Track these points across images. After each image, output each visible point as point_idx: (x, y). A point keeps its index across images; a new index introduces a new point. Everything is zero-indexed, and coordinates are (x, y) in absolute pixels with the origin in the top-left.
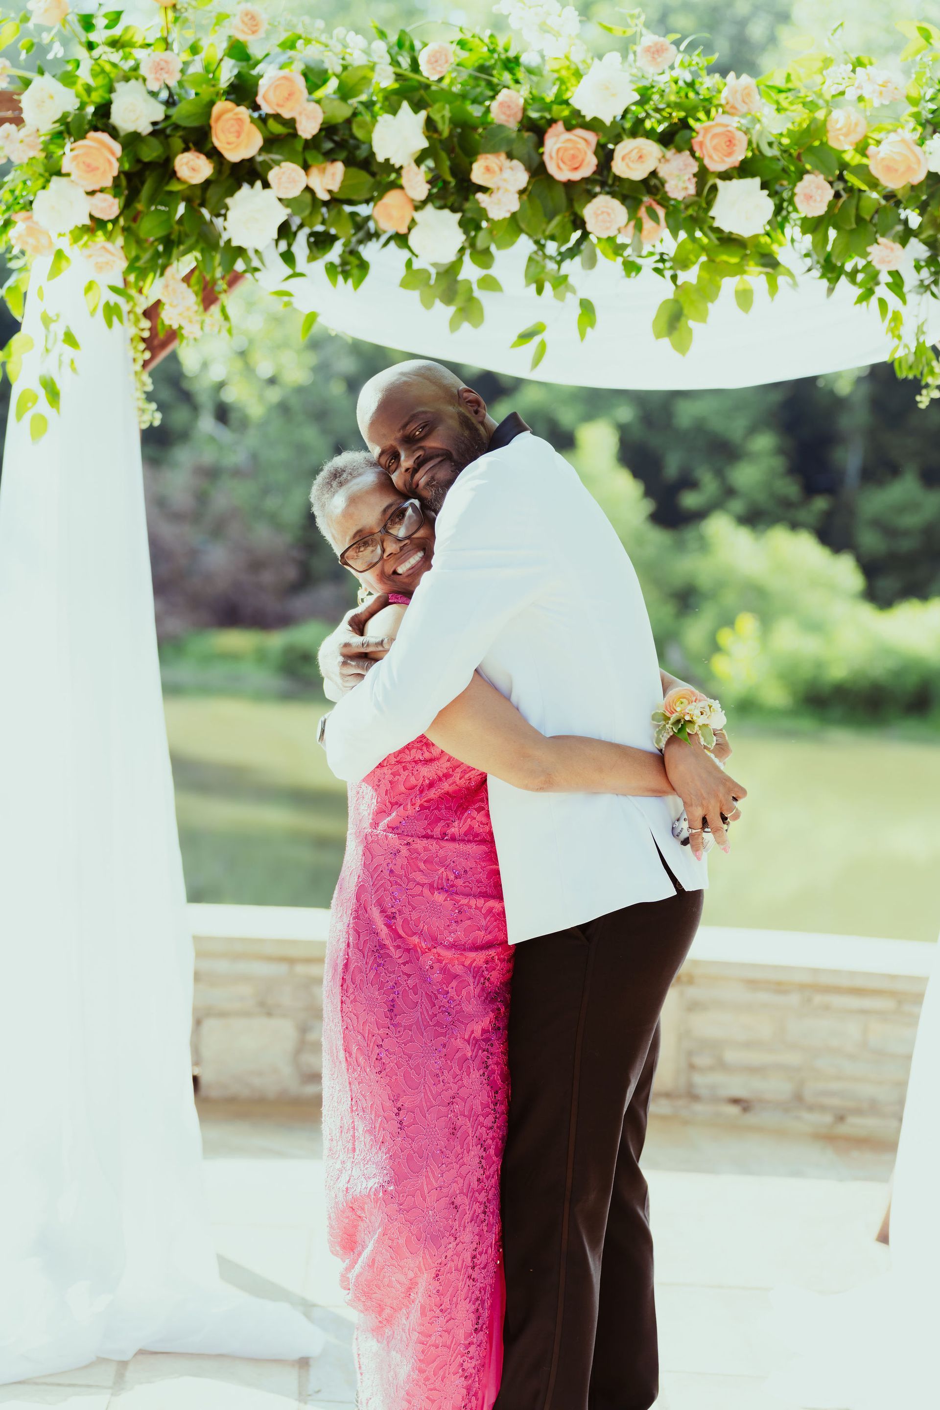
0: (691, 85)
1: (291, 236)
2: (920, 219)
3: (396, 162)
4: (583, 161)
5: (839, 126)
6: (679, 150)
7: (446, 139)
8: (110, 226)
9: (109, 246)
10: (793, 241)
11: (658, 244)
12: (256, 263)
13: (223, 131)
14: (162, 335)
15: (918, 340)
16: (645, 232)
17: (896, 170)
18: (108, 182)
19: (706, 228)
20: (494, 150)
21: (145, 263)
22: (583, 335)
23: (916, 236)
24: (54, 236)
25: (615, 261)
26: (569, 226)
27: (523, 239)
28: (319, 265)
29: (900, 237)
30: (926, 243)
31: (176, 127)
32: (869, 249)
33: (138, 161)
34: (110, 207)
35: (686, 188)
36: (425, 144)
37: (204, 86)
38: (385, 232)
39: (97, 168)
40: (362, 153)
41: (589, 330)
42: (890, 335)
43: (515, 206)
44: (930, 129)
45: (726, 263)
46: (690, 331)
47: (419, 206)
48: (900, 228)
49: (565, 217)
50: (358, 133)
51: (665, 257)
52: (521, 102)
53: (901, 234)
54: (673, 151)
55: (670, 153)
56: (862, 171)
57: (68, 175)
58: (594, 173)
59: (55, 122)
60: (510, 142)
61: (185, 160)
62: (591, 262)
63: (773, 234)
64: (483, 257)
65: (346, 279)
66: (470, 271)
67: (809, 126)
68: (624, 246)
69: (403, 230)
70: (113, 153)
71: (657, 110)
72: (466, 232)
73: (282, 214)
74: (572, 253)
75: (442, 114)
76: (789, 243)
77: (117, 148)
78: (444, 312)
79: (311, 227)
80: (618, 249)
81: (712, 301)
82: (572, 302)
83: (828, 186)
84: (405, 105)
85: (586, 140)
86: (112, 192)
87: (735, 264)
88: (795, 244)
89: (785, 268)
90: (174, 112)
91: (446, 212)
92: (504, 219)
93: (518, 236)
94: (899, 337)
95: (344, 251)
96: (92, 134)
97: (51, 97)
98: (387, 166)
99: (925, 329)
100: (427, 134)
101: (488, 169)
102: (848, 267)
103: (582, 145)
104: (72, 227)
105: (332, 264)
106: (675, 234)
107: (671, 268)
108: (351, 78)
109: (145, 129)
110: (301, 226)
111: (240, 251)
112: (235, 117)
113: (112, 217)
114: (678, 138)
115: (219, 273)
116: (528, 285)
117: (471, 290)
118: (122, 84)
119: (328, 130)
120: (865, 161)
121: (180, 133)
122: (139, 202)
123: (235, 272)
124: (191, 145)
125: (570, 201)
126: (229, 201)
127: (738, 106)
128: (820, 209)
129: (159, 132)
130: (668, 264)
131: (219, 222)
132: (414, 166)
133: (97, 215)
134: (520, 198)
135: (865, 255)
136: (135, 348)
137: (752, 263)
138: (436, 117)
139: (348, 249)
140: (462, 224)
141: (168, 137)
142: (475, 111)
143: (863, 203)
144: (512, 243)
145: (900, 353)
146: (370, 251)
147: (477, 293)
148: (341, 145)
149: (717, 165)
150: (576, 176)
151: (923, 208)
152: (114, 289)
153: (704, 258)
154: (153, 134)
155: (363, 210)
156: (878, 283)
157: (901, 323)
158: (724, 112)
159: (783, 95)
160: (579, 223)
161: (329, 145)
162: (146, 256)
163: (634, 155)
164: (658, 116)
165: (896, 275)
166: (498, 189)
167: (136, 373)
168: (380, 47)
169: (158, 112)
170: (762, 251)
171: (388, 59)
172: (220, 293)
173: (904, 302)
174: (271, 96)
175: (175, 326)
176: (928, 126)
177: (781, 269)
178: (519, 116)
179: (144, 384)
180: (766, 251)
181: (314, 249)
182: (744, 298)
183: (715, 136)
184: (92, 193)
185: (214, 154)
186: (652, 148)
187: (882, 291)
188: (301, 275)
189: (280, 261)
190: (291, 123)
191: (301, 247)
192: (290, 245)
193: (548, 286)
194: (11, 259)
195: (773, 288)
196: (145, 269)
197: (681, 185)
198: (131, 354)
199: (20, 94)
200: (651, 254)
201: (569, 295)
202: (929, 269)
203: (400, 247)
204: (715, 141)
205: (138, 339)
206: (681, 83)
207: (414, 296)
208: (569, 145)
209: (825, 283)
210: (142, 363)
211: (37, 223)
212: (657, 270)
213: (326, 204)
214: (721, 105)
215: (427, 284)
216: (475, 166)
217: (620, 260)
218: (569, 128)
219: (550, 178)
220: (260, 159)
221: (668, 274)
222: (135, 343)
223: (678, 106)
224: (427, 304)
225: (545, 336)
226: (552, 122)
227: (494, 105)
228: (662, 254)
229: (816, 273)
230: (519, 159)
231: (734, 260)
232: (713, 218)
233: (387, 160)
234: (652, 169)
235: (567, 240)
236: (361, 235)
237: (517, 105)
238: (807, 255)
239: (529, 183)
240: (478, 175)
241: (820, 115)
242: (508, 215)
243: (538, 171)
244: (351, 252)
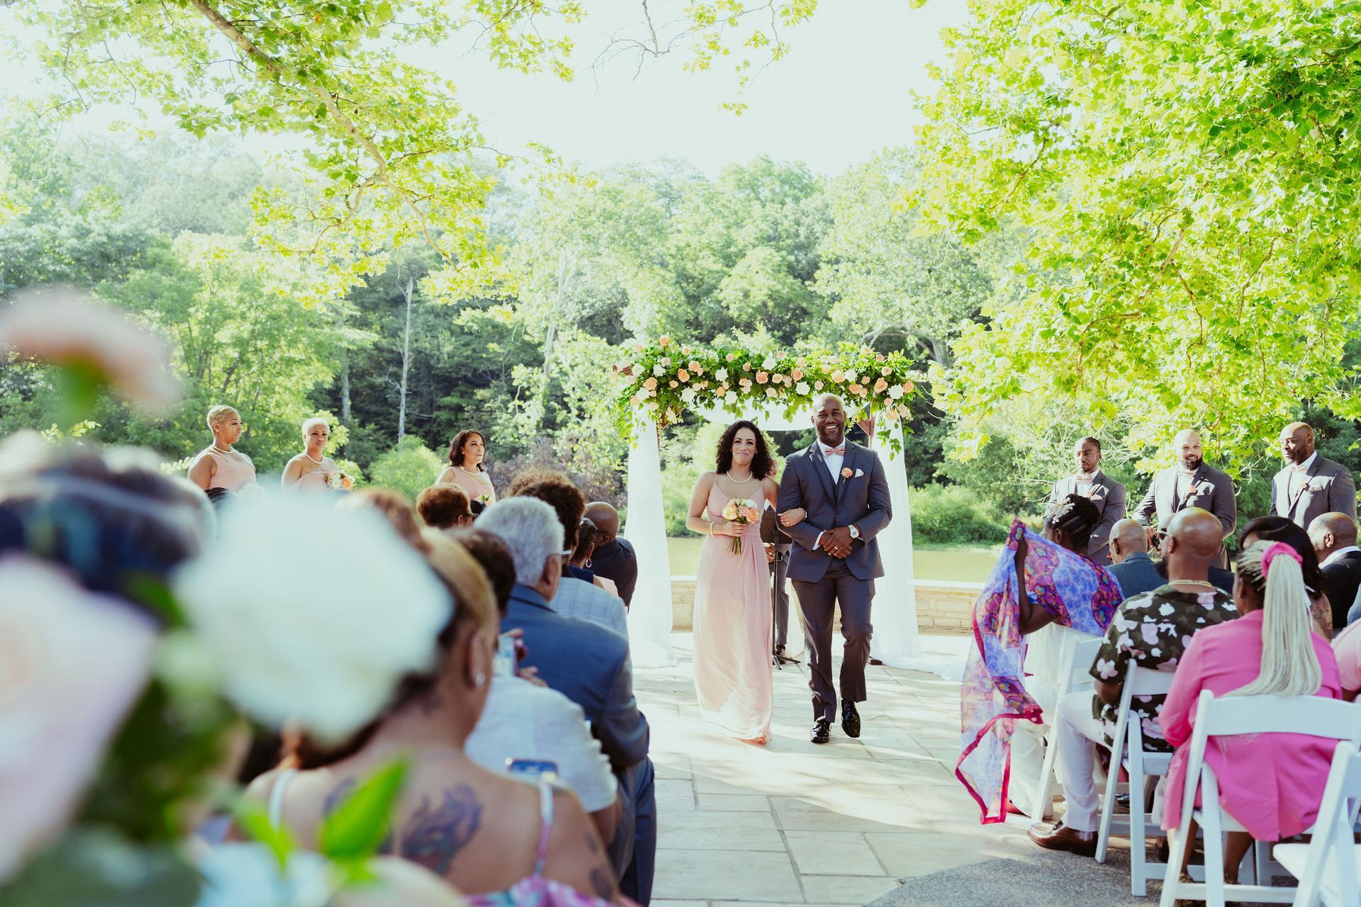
0: (789, 361)
1: (697, 398)
3: (721, 380)
4: (765, 379)
5: (824, 370)
6: (788, 376)
7: (733, 375)
8: (654, 399)
9: (654, 403)
11: (783, 397)
13: (680, 376)
14: (665, 422)
16: (780, 394)
17: (838, 379)
18: (653, 389)
19: (794, 393)
20: (744, 377)
21: (662, 406)
22: (768, 419)
24: (641, 401)
26: (762, 395)
27: (751, 397)
28: (703, 404)
31: (669, 375)
33: (660, 383)
34: (654, 394)
35: (789, 385)
36: (728, 376)
37: (675, 365)
38: (718, 396)
39: (651, 385)
40: (713, 379)
41: (769, 417)
44: (845, 370)
45: (800, 401)
46: (792, 417)
47: (727, 390)
49: (761, 392)
50: (711, 374)
51: (785, 400)
55: (785, 377)
56: (830, 378)
57: (644, 387)
58: (768, 382)
59: (640, 375)
60: (748, 375)
61: (672, 383)
62: (768, 402)
63: (810, 394)
64: (742, 401)
65: (709, 408)
66: (739, 405)
67: (817, 370)
68: (775, 398)
69: (723, 396)
70: (654, 382)
71: (782, 367)
72: (738, 396)
73: (695, 394)
74: (763, 400)
77: (655, 380)
79: (701, 396)
81: (797, 410)
83: (822, 383)
84: (722, 367)
86: (655, 391)
87: (802, 402)
90: (668, 371)
91: (733, 392)
95: (708, 401)
96: (649, 377)
97: (639, 369)
98: (719, 382)
100: (728, 374)
101: (743, 382)
103: (765, 376)
104: (644, 399)
105: (706, 404)
106: (787, 395)
108: (709, 361)
109: (662, 375)
110: (699, 396)
112: (683, 372)
113: (655, 396)
114: (787, 373)
116: (753, 407)
117: (740, 408)
118: (656, 365)
119: (704, 373)
120: (831, 376)
122: (661, 393)
124: (673, 379)
125: (762, 389)
126: (682, 391)
129: (665, 376)
130: (786, 402)
131: (680, 396)
132: (725, 381)
133: (651, 396)
134: (750, 389)
137: (805, 401)
138: (730, 370)
140: (737, 394)
141: (667, 377)
142: (740, 368)
143: (831, 386)
144: (749, 398)
146: (715, 401)
148: (708, 377)
149: (796, 379)
150: (764, 383)
151: (844, 387)
152: (654, 413)
153: (794, 400)
155: (713, 391)
158: (797, 368)
160: (765, 394)
161: (705, 377)
163: (777, 378)
164: (782, 369)
166: (745, 386)
168: (716, 356)
169: (664, 371)
170: (808, 398)
171: (719, 359)
174: (691, 367)
178: (750, 369)
181: (702, 401)
182: (804, 409)
183: (795, 372)
184: (650, 391)
185: (678, 381)
186: (781, 375)
188: (699, 407)
189: (693, 404)
190: (696, 373)
191: (698, 400)
192: (696, 400)
193: (758, 408)
196: (662, 408)
198: (658, 427)
199: (632, 368)
200: (782, 400)
201: (763, 409)
203: (722, 399)
204: (796, 374)
205: (660, 423)
206: (787, 361)
207: (725, 410)
208: (762, 376)
210: (661, 429)
211: (636, 398)
212: (784, 404)
213: (704, 391)
215: (728, 407)
216: (740, 381)
217: (774, 402)
218: (761, 371)
219: (758, 383)
220: (689, 382)
221: (786, 405)
223: (787, 366)
224: (729, 413)
226: (757, 370)
227: (743, 366)
230: (750, 380)
232: (796, 391)
233: (719, 380)
234: (781, 381)
235: (762, 398)
236: (712, 397)
237: (749, 366)
239: (752, 385)
240: (741, 383)
241: (819, 367)
242: (748, 392)
243: (754, 382)
244: (710, 401)
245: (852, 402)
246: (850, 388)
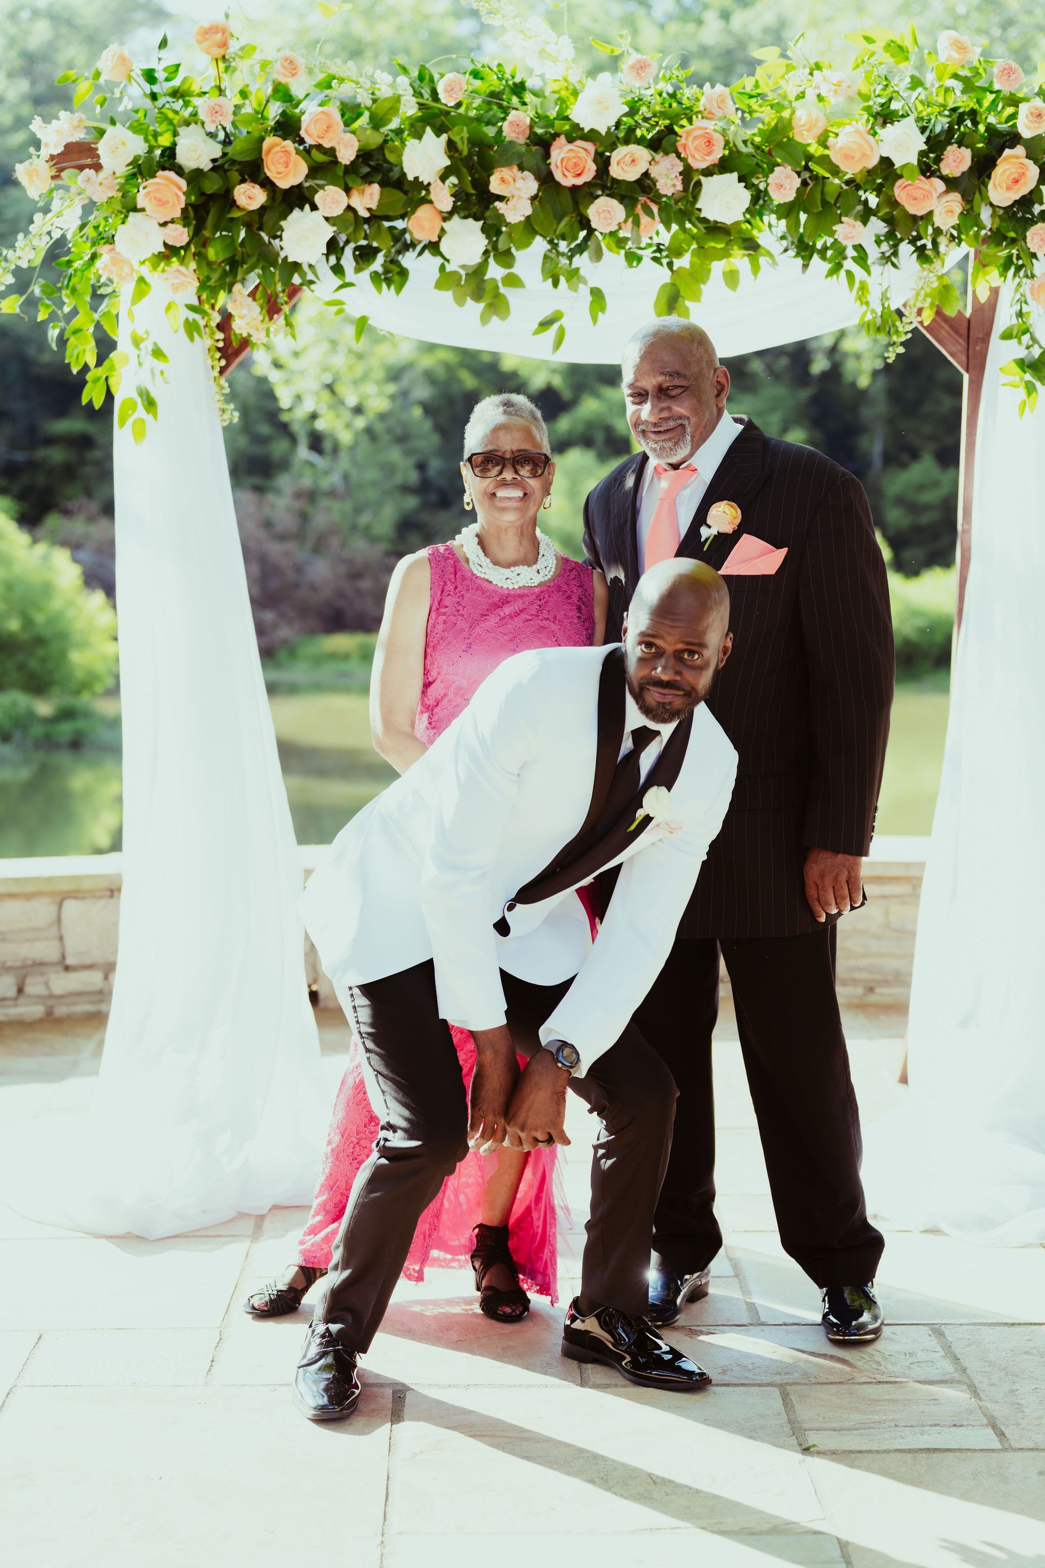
0: (673, 96)
1: (340, 252)
2: (877, 200)
3: (425, 179)
4: (584, 168)
5: (802, 123)
6: (667, 153)
7: (465, 157)
8: (182, 252)
9: (183, 269)
10: (770, 226)
11: (654, 236)
12: (310, 276)
13: (273, 163)
14: (235, 344)
15: (883, 305)
16: (642, 227)
17: (853, 158)
18: (178, 214)
19: (694, 219)
20: (507, 164)
21: (215, 282)
22: (595, 320)
23: (875, 215)
24: (136, 265)
25: (619, 253)
26: (577, 225)
27: (538, 239)
28: (365, 275)
29: (861, 216)
30: (883, 220)
31: (233, 162)
32: (834, 228)
33: (203, 194)
34: (181, 235)
35: (674, 185)
36: (448, 162)
37: (253, 124)
38: (420, 242)
39: (168, 202)
40: (395, 175)
41: (600, 314)
42: (858, 302)
43: (529, 211)
44: (880, 120)
45: (715, 248)
46: (687, 309)
47: (447, 217)
48: (860, 208)
49: (572, 217)
50: (391, 157)
51: (662, 247)
52: (528, 121)
53: (862, 213)
54: (661, 154)
55: (658, 157)
56: (825, 161)
57: (143, 210)
58: (595, 178)
59: (128, 165)
60: (520, 155)
61: (242, 190)
62: (598, 255)
63: (753, 221)
64: (506, 258)
65: (389, 286)
66: (495, 271)
67: (776, 125)
68: (625, 240)
69: (435, 239)
70: (180, 188)
71: (646, 120)
72: (488, 237)
73: (329, 231)
74: (581, 249)
75: (461, 135)
76: (767, 228)
77: (183, 183)
78: (475, 308)
79: (356, 242)
80: (621, 243)
81: (704, 283)
82: (584, 290)
83: (796, 176)
84: (428, 129)
85: (585, 150)
86: (182, 223)
87: (721, 249)
88: (773, 228)
89: (764, 248)
90: (229, 149)
91: (470, 220)
92: (520, 222)
93: (534, 238)
94: (867, 303)
95: (385, 261)
96: (160, 173)
97: (124, 144)
98: (418, 185)
99: (889, 295)
100: (449, 154)
101: (503, 180)
102: (819, 245)
103: (582, 154)
104: (149, 255)
105: (376, 273)
106: (668, 228)
107: (667, 257)
108: (380, 109)
109: (206, 165)
110: (347, 242)
111: (296, 266)
112: (283, 150)
113: (184, 244)
114: (664, 142)
115: (279, 287)
116: (545, 279)
117: (497, 287)
118: (184, 127)
119: (364, 156)
120: (826, 152)
121: (237, 167)
122: (206, 229)
123: (293, 284)
124: (246, 177)
125: (576, 204)
126: (283, 223)
127: (715, 112)
128: (790, 196)
129: (218, 167)
130: (664, 254)
131: (276, 243)
132: (439, 182)
133: (170, 243)
134: (532, 204)
135: (832, 233)
136: (212, 357)
137: (735, 247)
138: (456, 139)
139: (388, 259)
140: (484, 230)
141: (227, 171)
142: (490, 131)
143: (827, 189)
144: (528, 244)
145: (869, 317)
146: (408, 260)
147: (502, 290)
148: (375, 169)
149: (699, 163)
150: (579, 181)
151: (879, 190)
152: (191, 308)
153: (694, 246)
154: (212, 169)
155: (400, 224)
156: (845, 258)
157: (868, 291)
158: (703, 118)
159: (754, 100)
160: (585, 223)
161: (366, 170)
162: (215, 276)
163: (628, 160)
164: (647, 125)
165: (859, 248)
166: (513, 196)
167: (215, 377)
168: (403, 81)
169: (216, 151)
170: (744, 236)
171: (411, 91)
172: (282, 304)
173: (869, 272)
174: (313, 130)
175: (245, 335)
176: (878, 117)
177: (761, 251)
178: (528, 132)
179: (222, 388)
180: (748, 237)
181: (360, 261)
182: (732, 278)
183: (696, 138)
184: (164, 224)
185: (267, 184)
186: (643, 153)
187: (849, 264)
188: (351, 285)
189: (331, 273)
190: (331, 152)
191: (348, 260)
192: (338, 259)
193: (562, 279)
194: (100, 287)
195: (756, 268)
196: (215, 286)
197: (670, 183)
198: (210, 362)
199: (96, 143)
200: (650, 245)
201: (581, 286)
202: (888, 243)
203: (433, 255)
204: (696, 143)
205: (214, 348)
206: (665, 95)
207: (448, 295)
208: (571, 155)
209: (799, 261)
210: (218, 369)
211: (119, 254)
212: (655, 259)
213: (366, 221)
214: (700, 112)
215: (459, 285)
216: (492, 178)
217: (622, 252)
218: (570, 140)
219: (558, 184)
220: (306, 185)
221: (665, 261)
222: (211, 354)
223: (663, 115)
224: (460, 302)
225: (563, 322)
226: (556, 136)
227: (506, 126)
228: (658, 245)
229: (792, 253)
230: (529, 171)
231: (721, 246)
232: (700, 210)
233: (416, 178)
234: (644, 171)
235: (577, 238)
236: (398, 246)
237: (524, 124)
238: (783, 238)
239: (539, 190)
240: (495, 186)
241: (786, 114)
242: (523, 219)
243: (546, 179)
244: (392, 262)
245: (905, 249)
246: (899, 192)
